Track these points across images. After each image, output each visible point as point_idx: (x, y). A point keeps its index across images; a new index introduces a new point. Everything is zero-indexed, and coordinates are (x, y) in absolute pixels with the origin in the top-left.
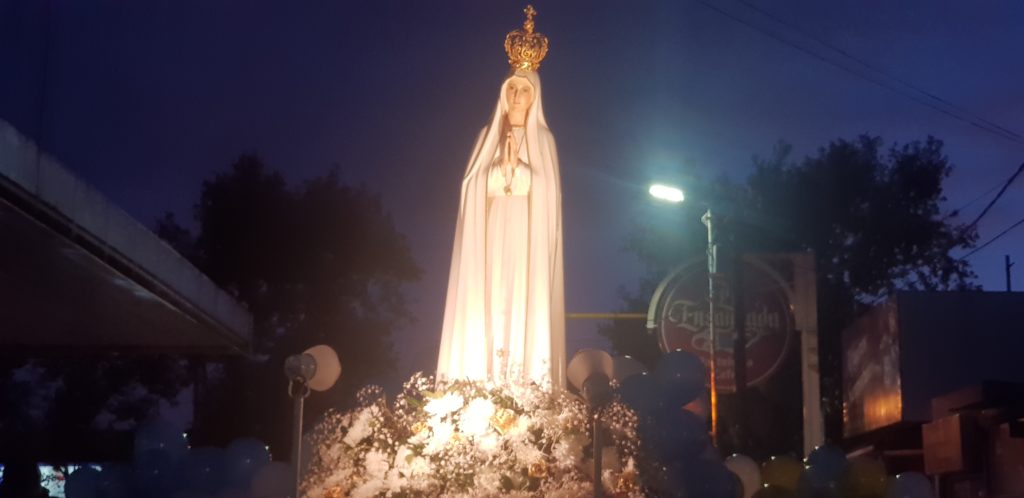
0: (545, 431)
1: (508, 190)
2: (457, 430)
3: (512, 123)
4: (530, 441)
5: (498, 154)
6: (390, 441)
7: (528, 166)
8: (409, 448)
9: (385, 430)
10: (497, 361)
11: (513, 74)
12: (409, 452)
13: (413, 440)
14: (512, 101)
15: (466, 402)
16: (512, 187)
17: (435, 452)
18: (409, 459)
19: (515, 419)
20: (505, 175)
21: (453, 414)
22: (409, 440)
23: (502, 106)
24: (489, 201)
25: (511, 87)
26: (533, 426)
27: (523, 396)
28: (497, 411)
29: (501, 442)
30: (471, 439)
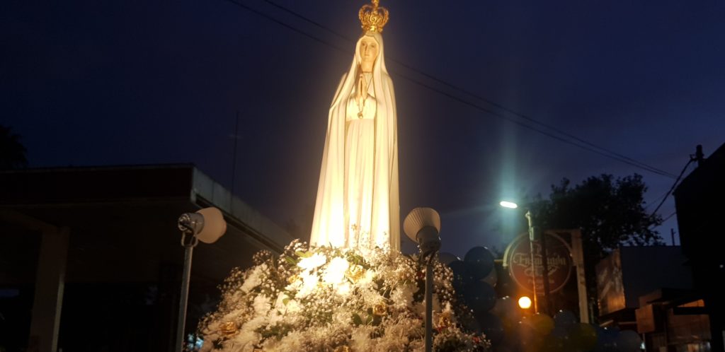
0: (385, 281)
1: (360, 115)
2: (320, 280)
3: (364, 70)
4: (374, 288)
5: (353, 91)
6: (273, 289)
7: (375, 98)
8: (285, 294)
9: (270, 281)
10: (352, 233)
11: (364, 34)
12: (286, 296)
13: (288, 288)
14: (363, 55)
15: (328, 261)
16: (363, 113)
17: (304, 297)
18: (285, 302)
19: (363, 272)
20: (359, 105)
21: (319, 268)
22: (286, 288)
23: (357, 59)
24: (347, 124)
25: (363, 44)
26: (377, 278)
27: (370, 256)
28: (350, 267)
29: (353, 289)
30: (330, 286)
